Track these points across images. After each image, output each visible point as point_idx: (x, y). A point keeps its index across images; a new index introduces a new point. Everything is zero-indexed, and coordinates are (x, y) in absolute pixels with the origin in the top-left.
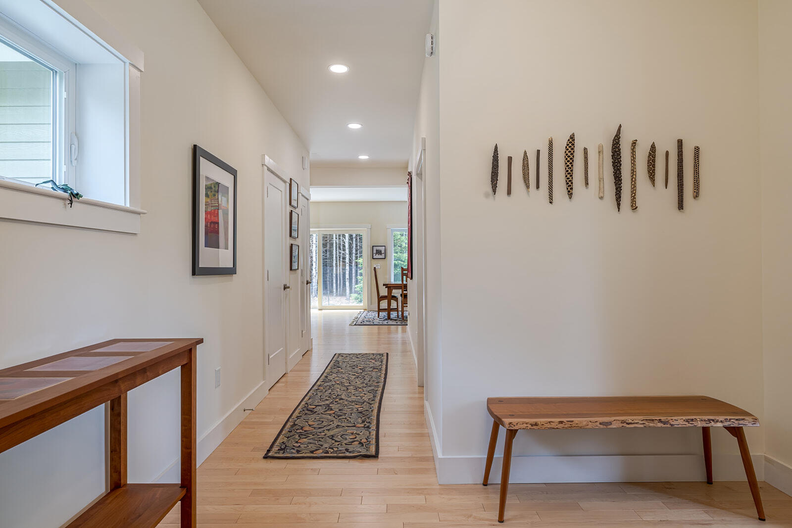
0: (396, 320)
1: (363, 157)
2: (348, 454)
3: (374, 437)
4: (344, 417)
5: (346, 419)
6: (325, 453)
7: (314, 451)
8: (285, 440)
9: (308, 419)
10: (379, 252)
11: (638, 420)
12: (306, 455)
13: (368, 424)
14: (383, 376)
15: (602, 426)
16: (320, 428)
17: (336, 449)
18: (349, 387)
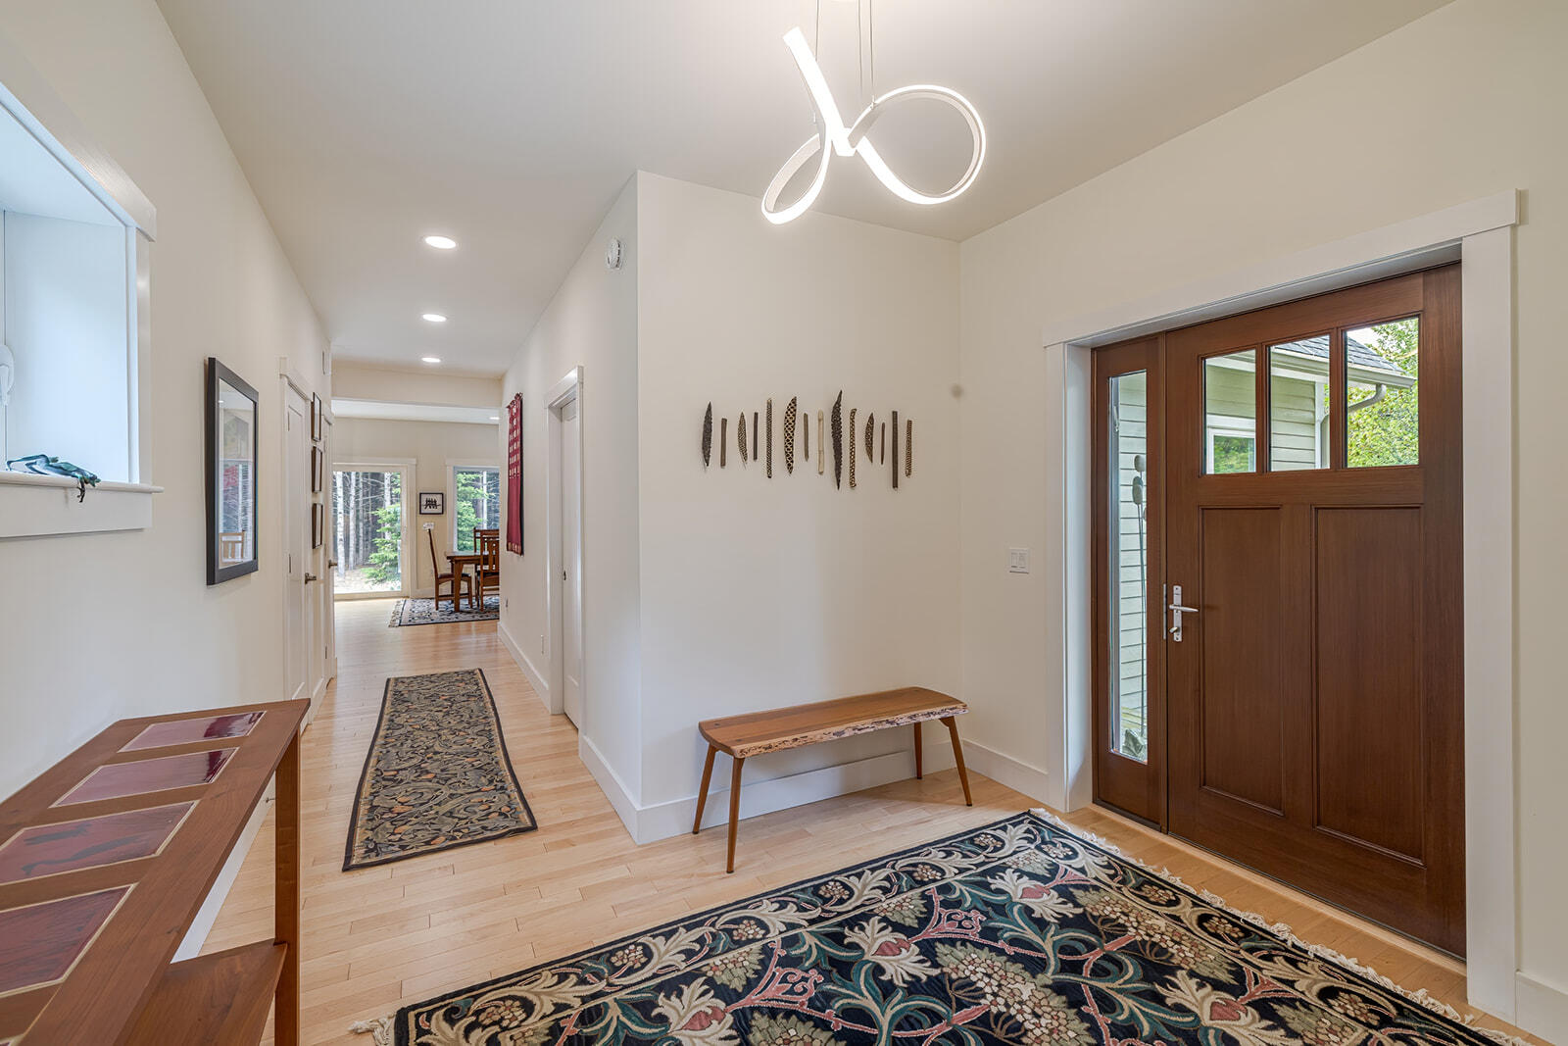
0: (469, 612)
1: (431, 360)
2: (488, 834)
3: (518, 800)
4: (454, 780)
5: (459, 782)
6: (451, 840)
7: (432, 840)
8: (370, 834)
9: (394, 794)
10: (431, 504)
11: (867, 725)
12: (419, 850)
13: (500, 785)
14: (489, 705)
15: (836, 737)
16: (422, 804)
17: (466, 831)
18: (442, 732)
